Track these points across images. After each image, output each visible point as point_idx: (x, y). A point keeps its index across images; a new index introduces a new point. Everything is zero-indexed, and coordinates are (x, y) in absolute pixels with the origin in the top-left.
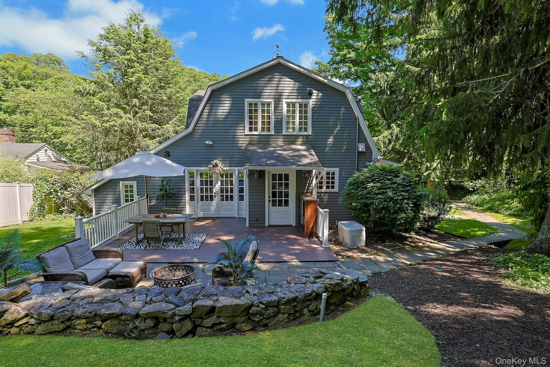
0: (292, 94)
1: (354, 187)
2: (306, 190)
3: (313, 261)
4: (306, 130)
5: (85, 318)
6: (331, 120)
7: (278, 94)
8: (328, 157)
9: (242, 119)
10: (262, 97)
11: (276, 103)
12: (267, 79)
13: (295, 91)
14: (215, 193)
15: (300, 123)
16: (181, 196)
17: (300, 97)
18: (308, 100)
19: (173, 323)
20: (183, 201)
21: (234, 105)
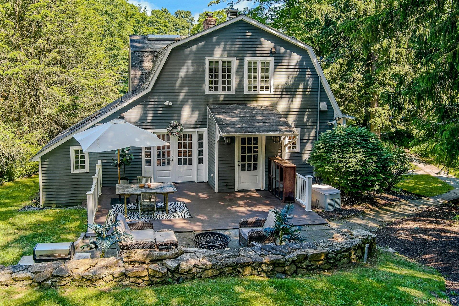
0: (254, 52)
1: (324, 151)
3: (307, 225)
4: (268, 89)
5: (231, 267)
7: (240, 52)
8: (290, 116)
9: (203, 78)
10: (223, 55)
11: (238, 61)
12: (228, 37)
14: (172, 157)
15: (262, 82)
16: (138, 160)
17: (262, 55)
18: (270, 58)
19: (285, 266)
21: (194, 63)
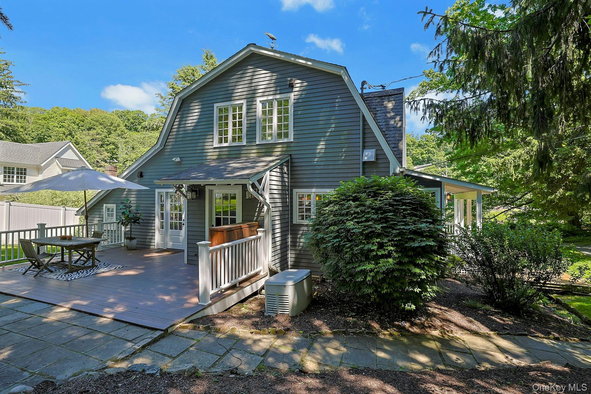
0: (268, 90)
2: (255, 218)
4: (286, 135)
6: (321, 118)
7: (251, 92)
8: (317, 172)
9: (210, 129)
10: (233, 98)
11: (249, 103)
12: (239, 76)
13: (272, 85)
14: (184, 220)
15: (279, 127)
16: (151, 222)
17: (278, 92)
18: (288, 95)
20: (153, 228)
21: (203, 113)
